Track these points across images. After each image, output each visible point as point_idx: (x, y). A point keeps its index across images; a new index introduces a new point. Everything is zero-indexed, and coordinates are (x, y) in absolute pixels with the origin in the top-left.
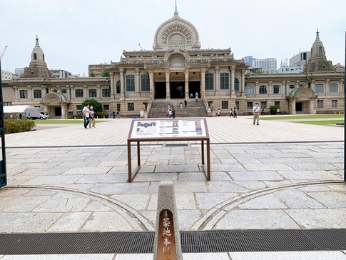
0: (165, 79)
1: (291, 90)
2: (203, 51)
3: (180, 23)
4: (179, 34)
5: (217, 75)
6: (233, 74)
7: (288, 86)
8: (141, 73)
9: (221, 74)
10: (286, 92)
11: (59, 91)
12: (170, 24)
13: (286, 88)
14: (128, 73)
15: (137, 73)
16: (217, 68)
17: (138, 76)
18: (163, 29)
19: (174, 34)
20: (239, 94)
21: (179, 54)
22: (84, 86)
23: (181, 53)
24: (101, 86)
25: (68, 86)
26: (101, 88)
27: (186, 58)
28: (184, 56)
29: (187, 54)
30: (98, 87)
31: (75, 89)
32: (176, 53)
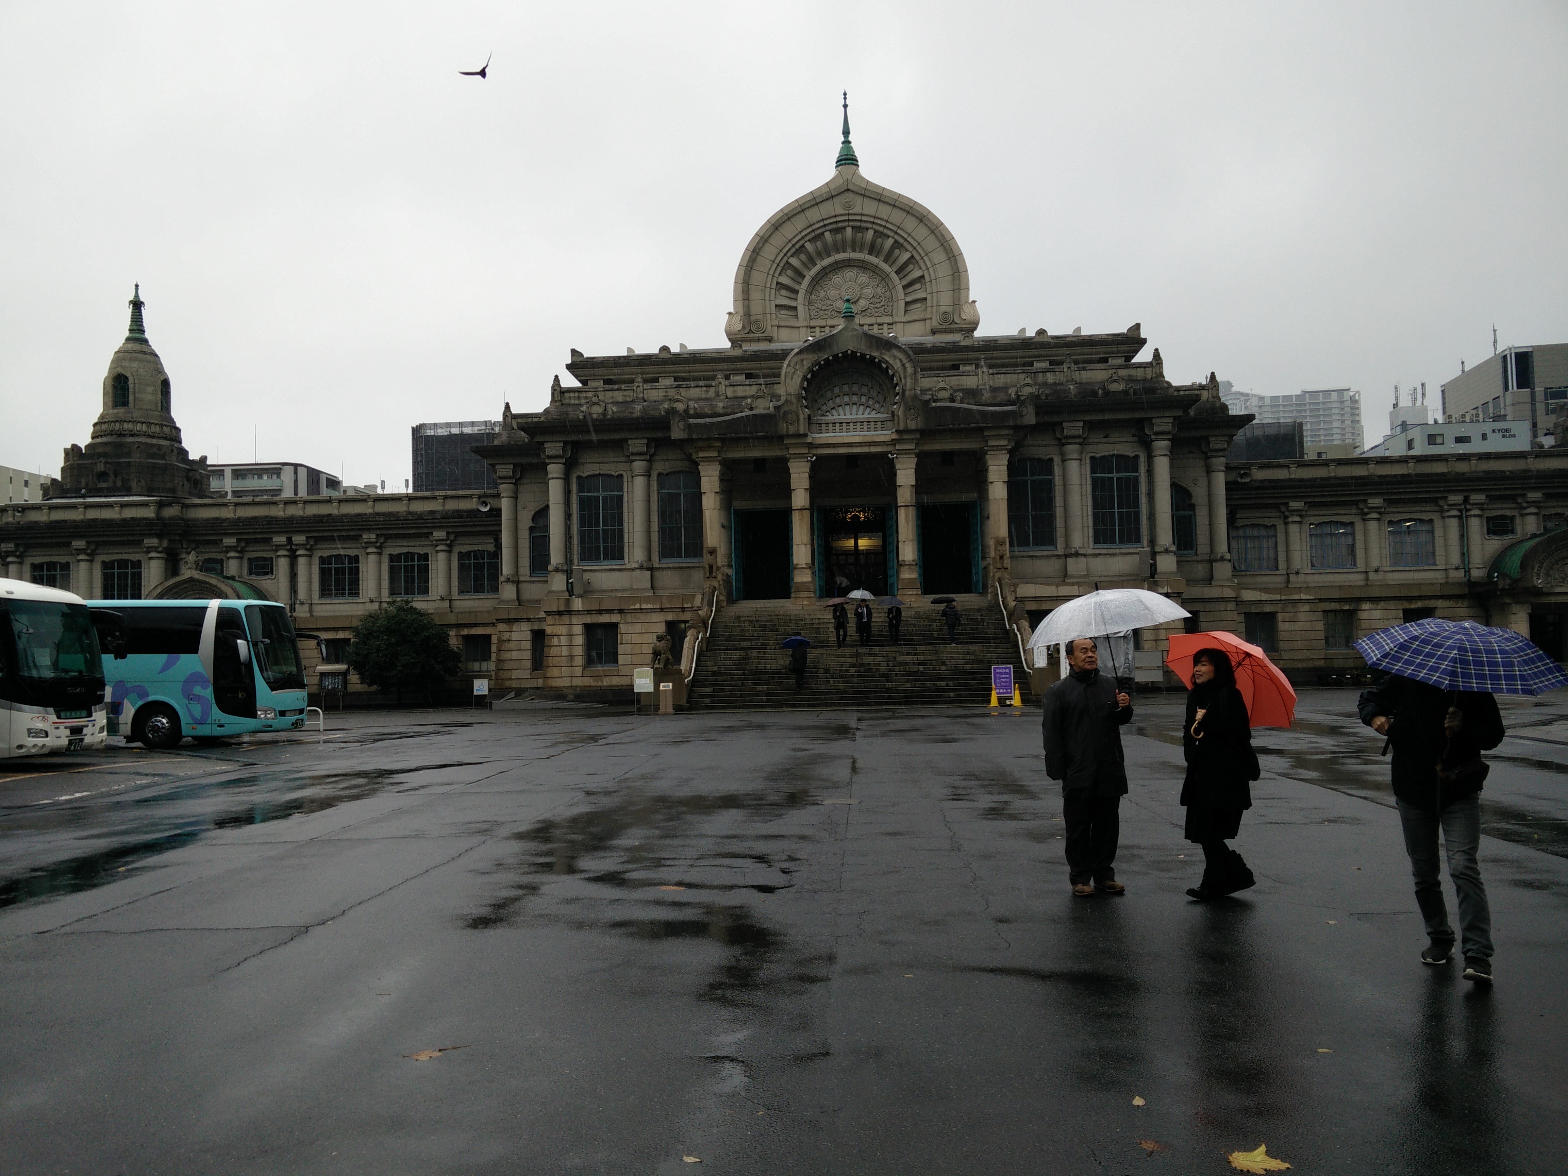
0: (787, 492)
1: (1495, 544)
2: (992, 346)
3: (870, 208)
4: (863, 266)
5: (1073, 467)
6: (1162, 466)
7: (1476, 526)
8: (660, 467)
9: (1097, 464)
10: (1465, 555)
11: (232, 567)
12: (814, 215)
13: (1463, 536)
14: (590, 467)
15: (639, 466)
16: (1073, 428)
17: (639, 483)
18: (778, 241)
19: (837, 267)
20: (1200, 570)
21: (863, 355)
22: (365, 540)
23: (873, 354)
24: (452, 537)
25: (280, 539)
26: (450, 546)
27: (902, 376)
28: (887, 368)
29: (905, 361)
30: (436, 540)
31: (318, 554)
32: (845, 353)
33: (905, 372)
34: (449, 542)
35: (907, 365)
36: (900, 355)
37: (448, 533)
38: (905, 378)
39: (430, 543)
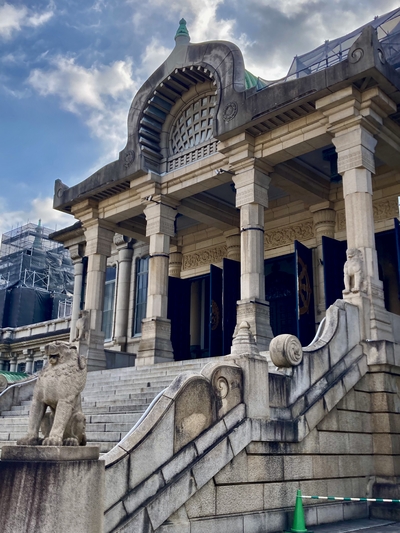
21: (188, 69)
23: (195, 63)
25: (42, 348)
27: (221, 74)
28: (209, 72)
29: (224, 56)
32: (173, 76)
33: (224, 70)
35: (227, 60)
36: (220, 53)
38: (224, 75)
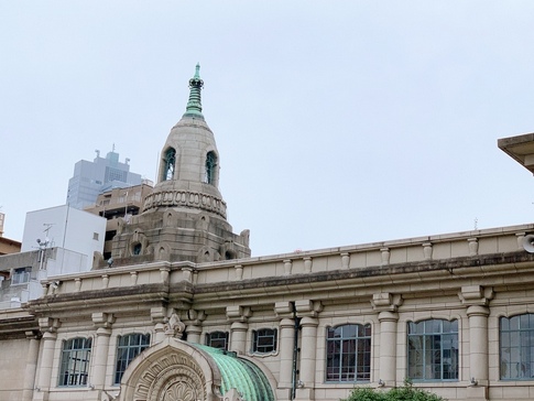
11: (237, 341)
22: (376, 302)
24: (489, 294)
25: (282, 305)
26: (486, 306)
30: (467, 299)
31: (324, 323)
34: (484, 301)
37: (483, 288)
39: (458, 304)
